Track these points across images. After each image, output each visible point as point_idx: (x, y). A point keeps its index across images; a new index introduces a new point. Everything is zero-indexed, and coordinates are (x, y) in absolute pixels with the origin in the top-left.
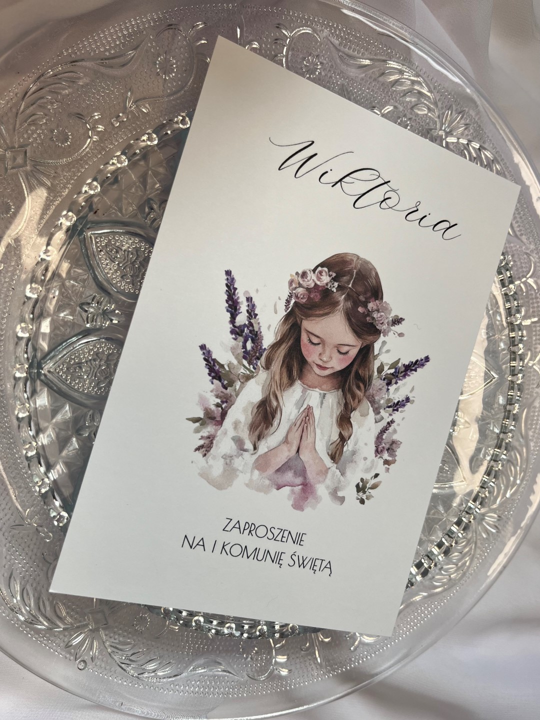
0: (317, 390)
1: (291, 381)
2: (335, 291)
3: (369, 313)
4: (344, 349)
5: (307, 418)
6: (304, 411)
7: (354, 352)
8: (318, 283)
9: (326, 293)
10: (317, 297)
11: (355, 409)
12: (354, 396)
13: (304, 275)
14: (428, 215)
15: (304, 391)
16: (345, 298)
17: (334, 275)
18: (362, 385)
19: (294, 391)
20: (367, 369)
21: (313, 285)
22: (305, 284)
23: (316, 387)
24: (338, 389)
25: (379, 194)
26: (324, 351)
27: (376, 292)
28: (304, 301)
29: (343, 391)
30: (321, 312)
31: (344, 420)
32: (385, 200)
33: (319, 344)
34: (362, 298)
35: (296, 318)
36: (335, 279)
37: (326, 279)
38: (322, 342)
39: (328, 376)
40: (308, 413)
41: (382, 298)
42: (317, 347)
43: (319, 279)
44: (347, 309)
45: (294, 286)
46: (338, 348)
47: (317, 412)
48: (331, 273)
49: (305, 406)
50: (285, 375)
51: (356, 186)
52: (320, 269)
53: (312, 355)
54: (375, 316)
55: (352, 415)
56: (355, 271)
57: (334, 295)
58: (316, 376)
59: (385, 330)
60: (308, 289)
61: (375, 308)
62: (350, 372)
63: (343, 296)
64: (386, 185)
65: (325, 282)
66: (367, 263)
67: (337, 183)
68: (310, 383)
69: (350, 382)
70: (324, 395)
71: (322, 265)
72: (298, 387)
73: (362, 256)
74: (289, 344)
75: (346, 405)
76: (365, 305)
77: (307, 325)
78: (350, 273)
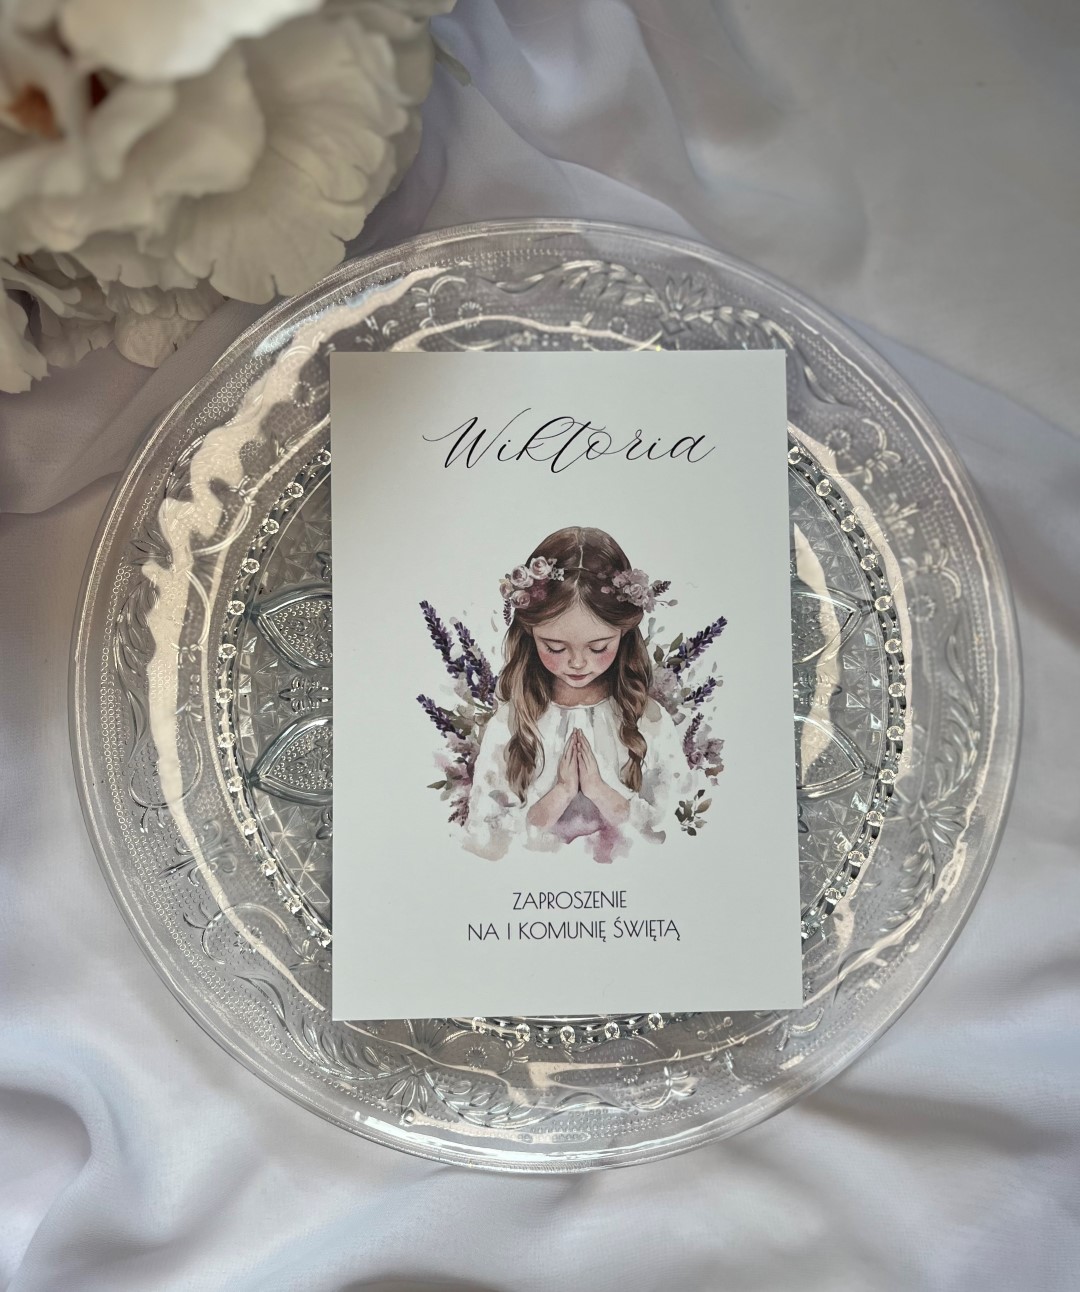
0: (580, 706)
1: (543, 706)
2: (563, 579)
3: (618, 591)
4: (600, 645)
5: (579, 744)
6: (571, 737)
7: (614, 645)
8: (538, 577)
9: (551, 585)
10: (542, 595)
11: (640, 716)
12: (633, 700)
13: (516, 574)
14: (657, 441)
15: (563, 713)
16: (579, 584)
17: (555, 561)
18: (639, 683)
19: (550, 717)
20: (639, 660)
21: (531, 582)
22: (521, 585)
23: (577, 704)
24: (608, 697)
25: (580, 444)
26: (573, 656)
27: (620, 562)
28: (527, 604)
29: (616, 697)
30: (554, 611)
31: (630, 733)
32: (591, 447)
33: (563, 650)
34: (601, 575)
35: (523, 628)
36: (557, 566)
37: (545, 569)
38: (567, 646)
39: (589, 685)
40: (578, 738)
41: (629, 567)
42: (562, 654)
43: (537, 572)
44: (586, 596)
45: (508, 591)
46: (591, 646)
47: (589, 734)
48: (550, 560)
49: (570, 731)
50: (532, 701)
51: (547, 448)
52: (534, 560)
53: (559, 666)
54: (627, 591)
55: (638, 724)
56: (581, 547)
57: (563, 584)
58: (572, 690)
59: (647, 605)
60: (527, 589)
61: (623, 581)
62: (618, 672)
63: (576, 582)
64: (586, 429)
65: (546, 573)
66: (592, 531)
67: (521, 453)
68: (567, 701)
69: (621, 684)
70: (592, 710)
71: (535, 555)
72: (553, 710)
73: (583, 525)
74: (525, 661)
75: (626, 714)
76: (609, 583)
77: (540, 631)
78: (575, 551)
